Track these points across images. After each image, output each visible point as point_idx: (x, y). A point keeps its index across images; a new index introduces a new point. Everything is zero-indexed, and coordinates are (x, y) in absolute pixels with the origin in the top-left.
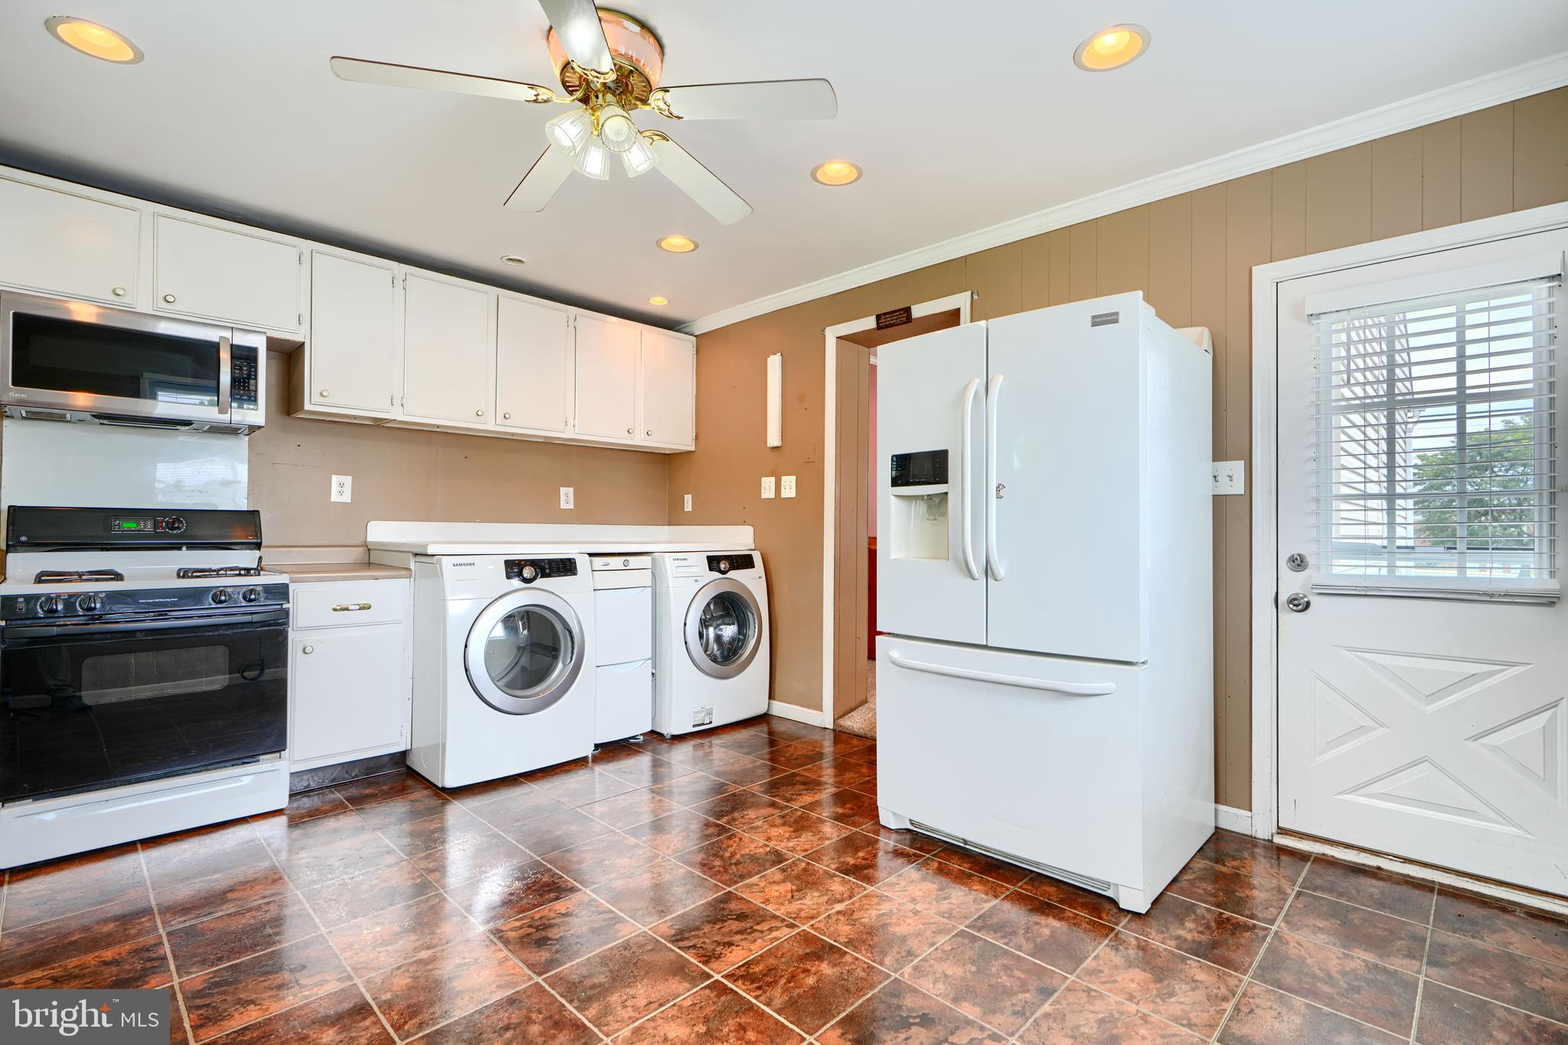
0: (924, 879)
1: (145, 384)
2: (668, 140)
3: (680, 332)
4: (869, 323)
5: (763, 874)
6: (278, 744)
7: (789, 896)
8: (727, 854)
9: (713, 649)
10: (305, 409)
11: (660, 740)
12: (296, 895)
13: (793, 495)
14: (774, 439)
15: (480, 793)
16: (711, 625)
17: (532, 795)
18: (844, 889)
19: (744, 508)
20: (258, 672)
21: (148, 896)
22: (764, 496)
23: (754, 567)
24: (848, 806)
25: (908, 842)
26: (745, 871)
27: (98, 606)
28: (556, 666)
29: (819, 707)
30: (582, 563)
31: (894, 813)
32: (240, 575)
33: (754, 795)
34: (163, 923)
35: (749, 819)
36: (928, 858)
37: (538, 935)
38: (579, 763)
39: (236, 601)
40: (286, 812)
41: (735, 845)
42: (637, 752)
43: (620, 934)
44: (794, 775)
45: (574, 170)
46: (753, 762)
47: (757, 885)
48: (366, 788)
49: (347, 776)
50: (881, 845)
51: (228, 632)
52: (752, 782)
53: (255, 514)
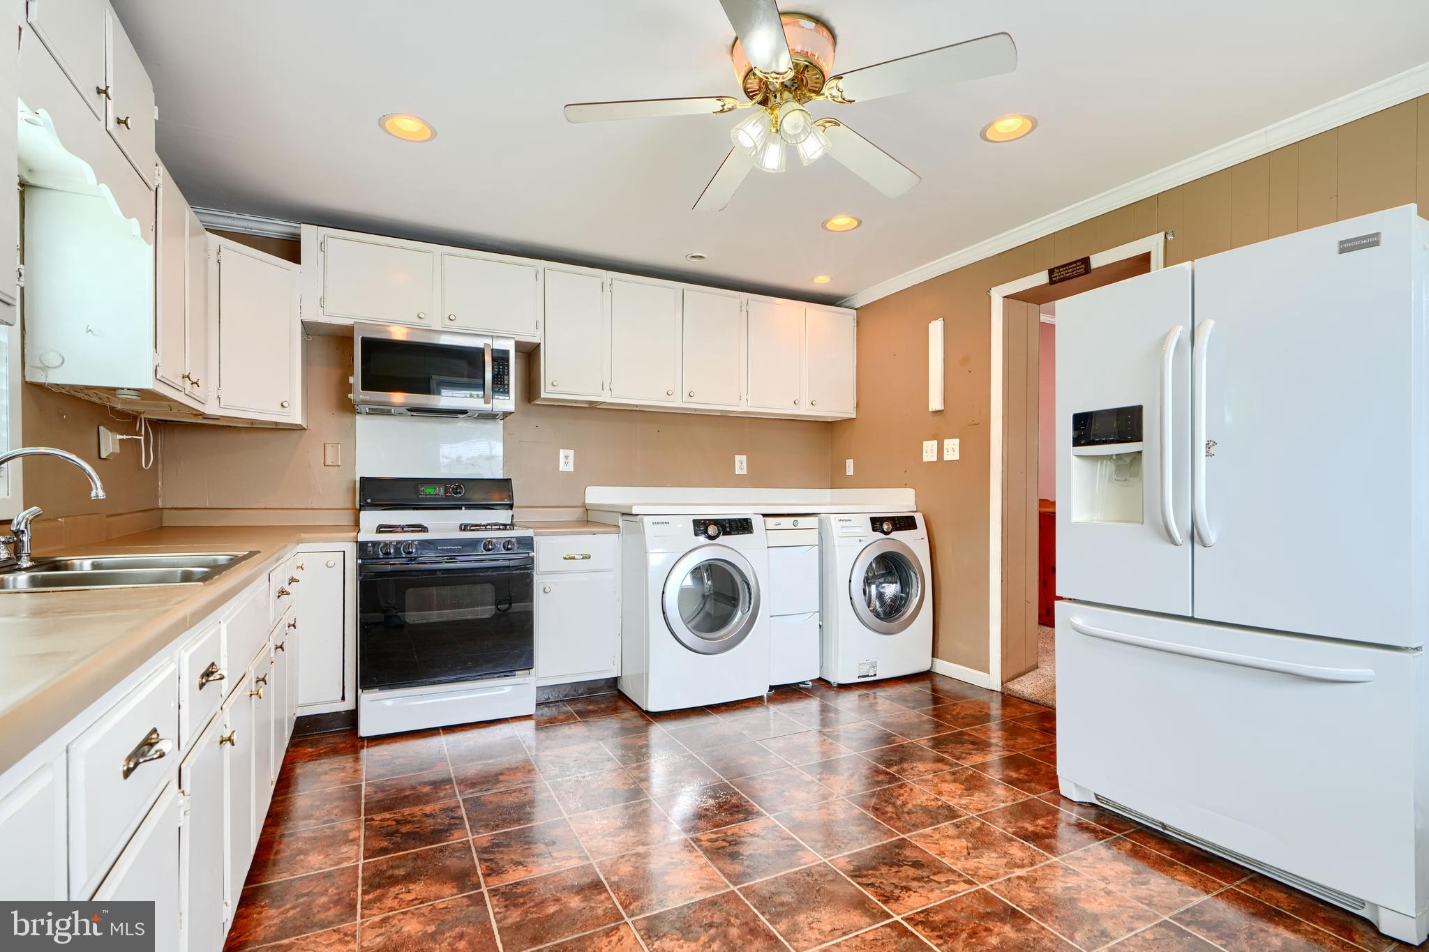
0: (1115, 859)
1: (433, 384)
2: (839, 125)
3: (841, 307)
4: (1041, 278)
5: (936, 826)
6: (528, 664)
7: (965, 852)
8: (899, 803)
9: (876, 606)
10: (542, 396)
11: (827, 687)
12: (545, 784)
13: (956, 457)
14: (936, 403)
15: (675, 719)
16: (874, 583)
17: (718, 725)
18: (1024, 855)
19: (906, 471)
20: (507, 606)
21: (449, 770)
22: (926, 459)
23: (916, 528)
24: (1023, 771)
25: (1093, 816)
26: (918, 820)
27: (392, 551)
28: (736, 614)
29: (985, 669)
30: (757, 522)
31: (1076, 785)
32: (499, 529)
33: (921, 749)
34: (460, 792)
35: (919, 771)
36: (1119, 838)
37: (730, 850)
38: (755, 701)
39: (498, 550)
40: (534, 717)
41: (906, 794)
42: (807, 697)
43: (802, 861)
44: (962, 733)
45: (754, 167)
46: (919, 716)
47: (931, 836)
48: (588, 705)
49: (575, 693)
50: (1061, 816)
51: (494, 574)
52: (919, 736)
53: (508, 481)
